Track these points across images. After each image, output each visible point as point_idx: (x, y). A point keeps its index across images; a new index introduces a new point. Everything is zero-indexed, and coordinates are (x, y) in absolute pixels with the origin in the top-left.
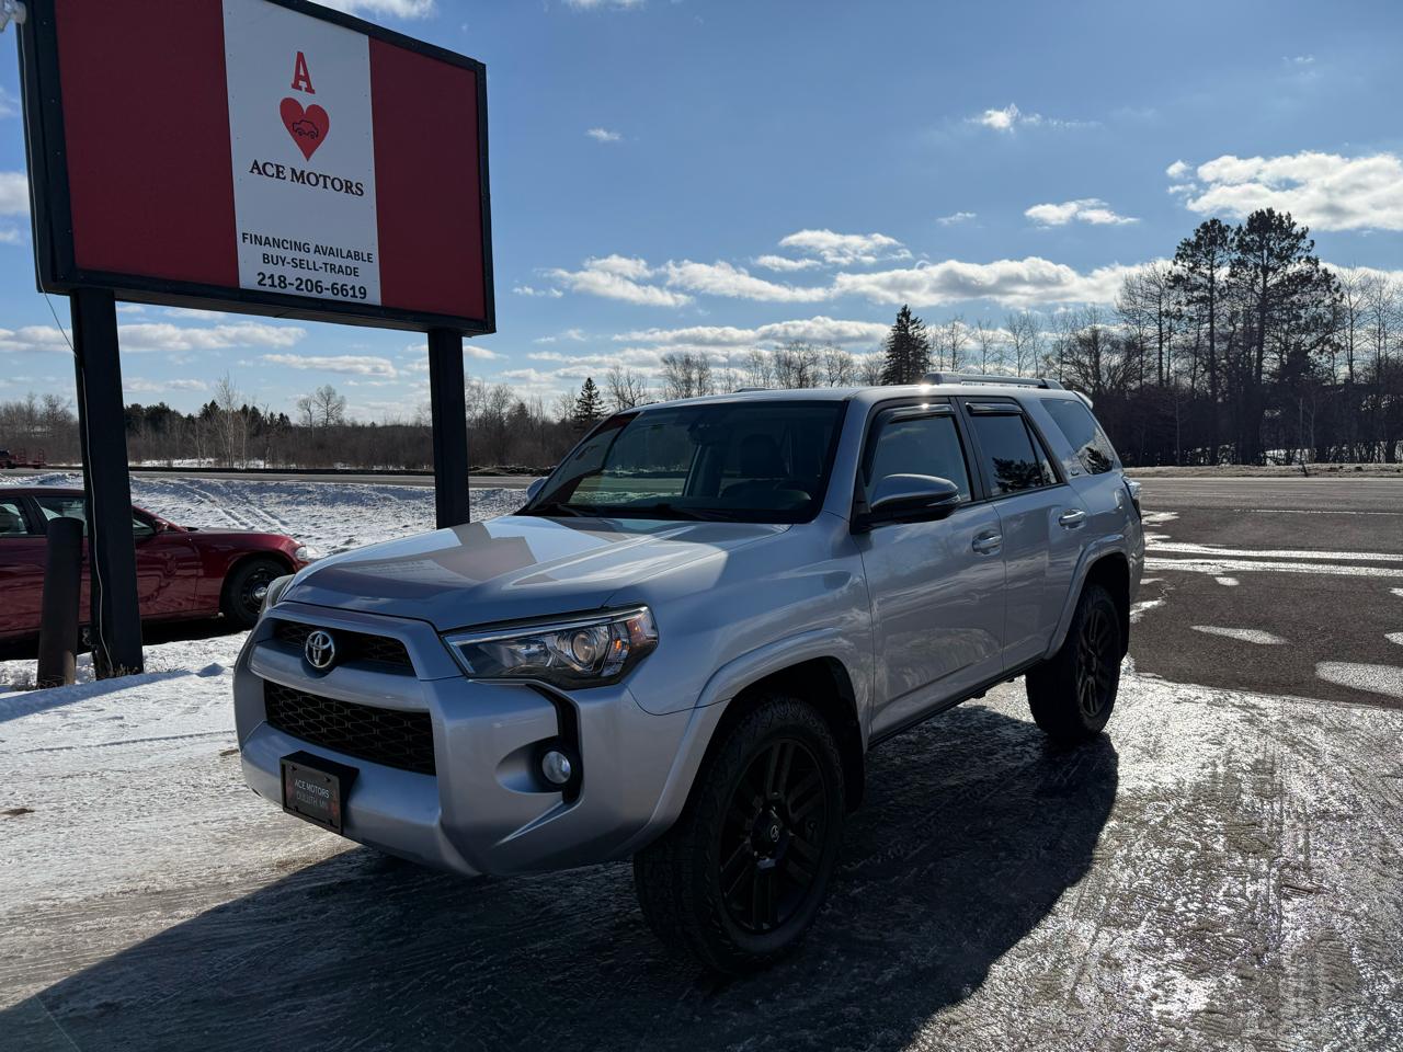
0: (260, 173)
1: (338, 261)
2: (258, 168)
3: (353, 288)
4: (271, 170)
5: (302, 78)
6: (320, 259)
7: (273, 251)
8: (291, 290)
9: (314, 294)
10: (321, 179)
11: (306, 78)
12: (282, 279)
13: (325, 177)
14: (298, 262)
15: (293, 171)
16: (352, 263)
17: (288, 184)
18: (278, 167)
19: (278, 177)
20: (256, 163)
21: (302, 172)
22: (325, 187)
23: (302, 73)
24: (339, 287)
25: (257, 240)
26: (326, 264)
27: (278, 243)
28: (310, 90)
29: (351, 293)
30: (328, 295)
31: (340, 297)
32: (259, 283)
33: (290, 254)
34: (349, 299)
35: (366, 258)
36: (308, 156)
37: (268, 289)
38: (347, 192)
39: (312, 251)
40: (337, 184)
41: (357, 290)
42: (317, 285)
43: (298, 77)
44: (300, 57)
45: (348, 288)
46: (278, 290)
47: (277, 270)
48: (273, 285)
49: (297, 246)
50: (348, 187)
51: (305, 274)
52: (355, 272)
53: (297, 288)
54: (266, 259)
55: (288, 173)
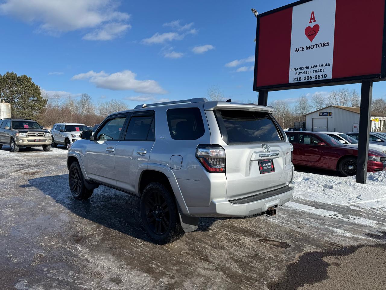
0: (297, 51)
1: (317, 69)
2: (297, 50)
3: (322, 75)
4: (300, 49)
5: (313, 19)
6: (312, 70)
7: (297, 71)
8: (302, 81)
9: (309, 80)
10: (315, 46)
11: (314, 19)
12: (300, 78)
13: (316, 45)
14: (305, 72)
15: (307, 47)
16: (322, 68)
17: (306, 52)
18: (302, 48)
19: (302, 50)
20: (296, 49)
21: (309, 46)
22: (316, 48)
23: (312, 17)
24: (317, 76)
25: (295, 69)
26: (314, 71)
27: (300, 69)
28: (315, 21)
29: (321, 77)
30: (313, 79)
31: (318, 79)
32: (294, 81)
33: (302, 71)
34: (320, 79)
35: (328, 65)
36: (311, 41)
37: (296, 82)
38: (323, 46)
39: (310, 68)
40: (320, 45)
41: (323, 75)
42: (311, 78)
43: (311, 19)
44: (313, 13)
45: (320, 76)
46: (299, 81)
47: (298, 76)
48: (297, 80)
49: (306, 68)
50: (324, 45)
51: (306, 75)
52: (323, 70)
53: (304, 80)
54: (296, 74)
55: (305, 48)
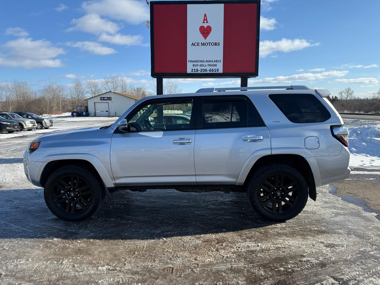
0: (193, 45)
1: (211, 63)
2: (193, 44)
3: (215, 69)
4: (196, 44)
5: (205, 20)
6: (207, 64)
7: (194, 63)
8: (199, 72)
9: (205, 72)
10: (209, 44)
11: (206, 20)
12: (197, 70)
13: (210, 43)
14: (201, 65)
15: (202, 43)
16: (215, 63)
17: (200, 47)
18: (198, 43)
19: (198, 45)
20: (193, 43)
21: (204, 43)
22: (209, 45)
23: (205, 19)
24: (211, 70)
25: (192, 61)
26: (208, 65)
27: (196, 61)
28: (207, 22)
29: (214, 71)
30: (208, 72)
31: (212, 72)
32: (192, 71)
33: (199, 64)
34: (214, 72)
35: (219, 61)
36: (205, 39)
37: (193, 72)
38: (215, 45)
39: (205, 62)
40: (213, 44)
41: (216, 70)
42: (206, 70)
43: (204, 20)
44: (205, 15)
45: (214, 70)
46: (196, 72)
47: (196, 68)
48: (195, 71)
49: (201, 61)
50: (216, 44)
51: (203, 68)
52: (216, 65)
53: (201, 71)
54: (194, 66)
55: (200, 44)
